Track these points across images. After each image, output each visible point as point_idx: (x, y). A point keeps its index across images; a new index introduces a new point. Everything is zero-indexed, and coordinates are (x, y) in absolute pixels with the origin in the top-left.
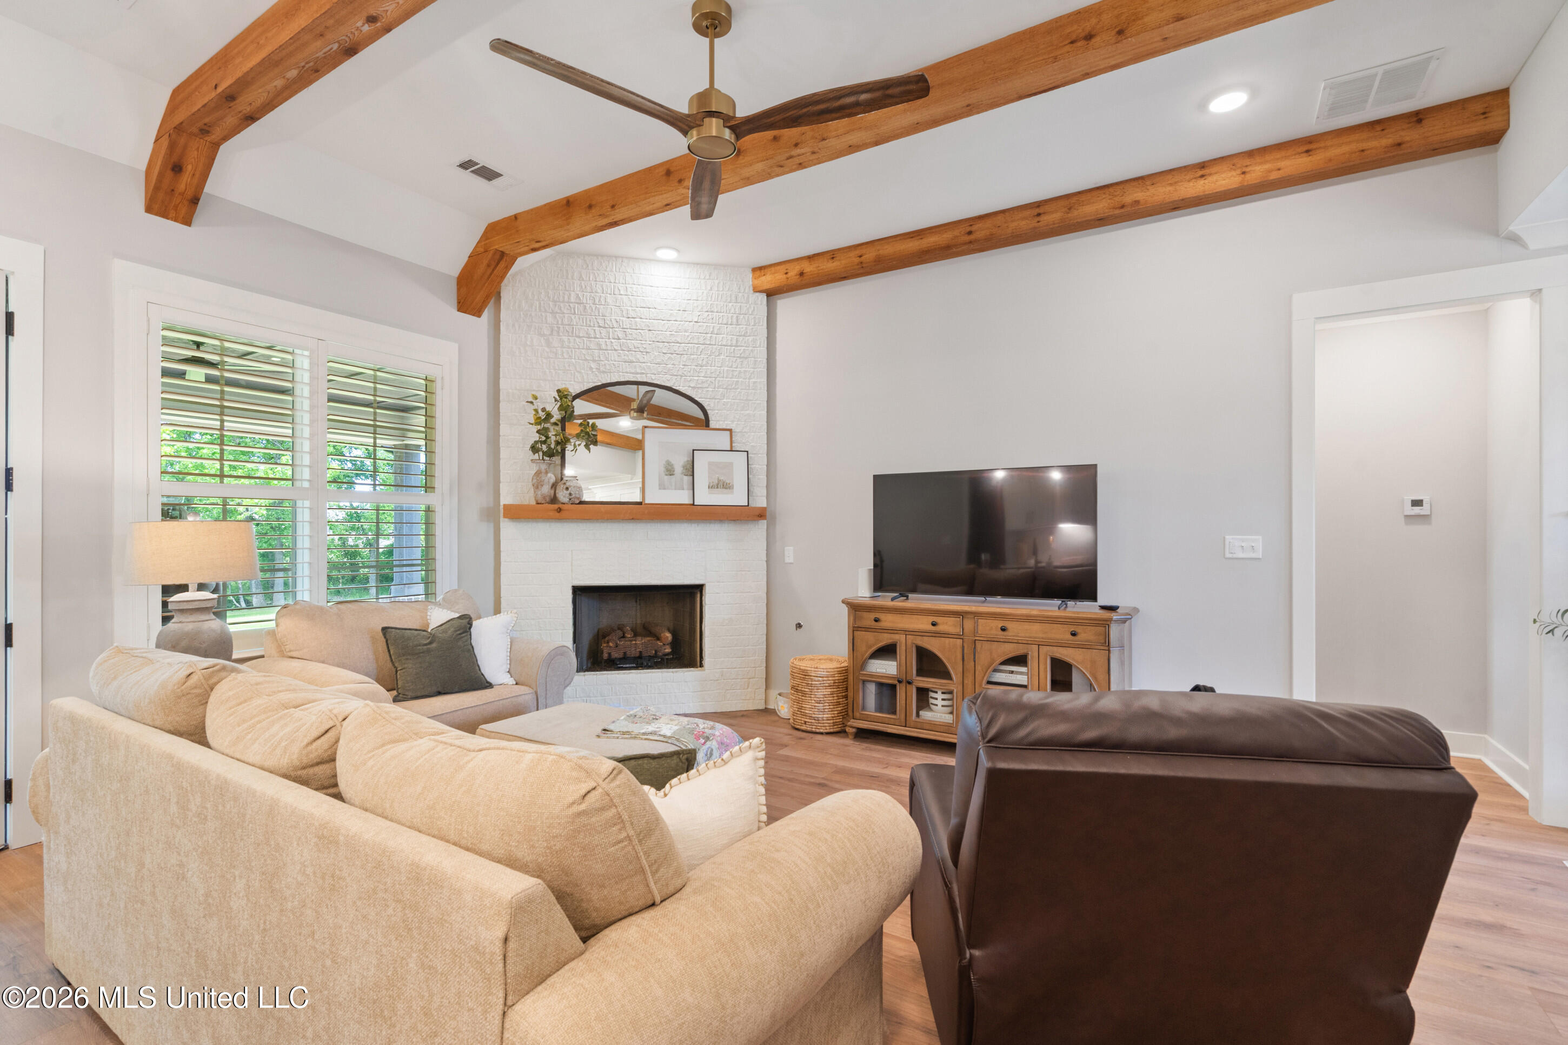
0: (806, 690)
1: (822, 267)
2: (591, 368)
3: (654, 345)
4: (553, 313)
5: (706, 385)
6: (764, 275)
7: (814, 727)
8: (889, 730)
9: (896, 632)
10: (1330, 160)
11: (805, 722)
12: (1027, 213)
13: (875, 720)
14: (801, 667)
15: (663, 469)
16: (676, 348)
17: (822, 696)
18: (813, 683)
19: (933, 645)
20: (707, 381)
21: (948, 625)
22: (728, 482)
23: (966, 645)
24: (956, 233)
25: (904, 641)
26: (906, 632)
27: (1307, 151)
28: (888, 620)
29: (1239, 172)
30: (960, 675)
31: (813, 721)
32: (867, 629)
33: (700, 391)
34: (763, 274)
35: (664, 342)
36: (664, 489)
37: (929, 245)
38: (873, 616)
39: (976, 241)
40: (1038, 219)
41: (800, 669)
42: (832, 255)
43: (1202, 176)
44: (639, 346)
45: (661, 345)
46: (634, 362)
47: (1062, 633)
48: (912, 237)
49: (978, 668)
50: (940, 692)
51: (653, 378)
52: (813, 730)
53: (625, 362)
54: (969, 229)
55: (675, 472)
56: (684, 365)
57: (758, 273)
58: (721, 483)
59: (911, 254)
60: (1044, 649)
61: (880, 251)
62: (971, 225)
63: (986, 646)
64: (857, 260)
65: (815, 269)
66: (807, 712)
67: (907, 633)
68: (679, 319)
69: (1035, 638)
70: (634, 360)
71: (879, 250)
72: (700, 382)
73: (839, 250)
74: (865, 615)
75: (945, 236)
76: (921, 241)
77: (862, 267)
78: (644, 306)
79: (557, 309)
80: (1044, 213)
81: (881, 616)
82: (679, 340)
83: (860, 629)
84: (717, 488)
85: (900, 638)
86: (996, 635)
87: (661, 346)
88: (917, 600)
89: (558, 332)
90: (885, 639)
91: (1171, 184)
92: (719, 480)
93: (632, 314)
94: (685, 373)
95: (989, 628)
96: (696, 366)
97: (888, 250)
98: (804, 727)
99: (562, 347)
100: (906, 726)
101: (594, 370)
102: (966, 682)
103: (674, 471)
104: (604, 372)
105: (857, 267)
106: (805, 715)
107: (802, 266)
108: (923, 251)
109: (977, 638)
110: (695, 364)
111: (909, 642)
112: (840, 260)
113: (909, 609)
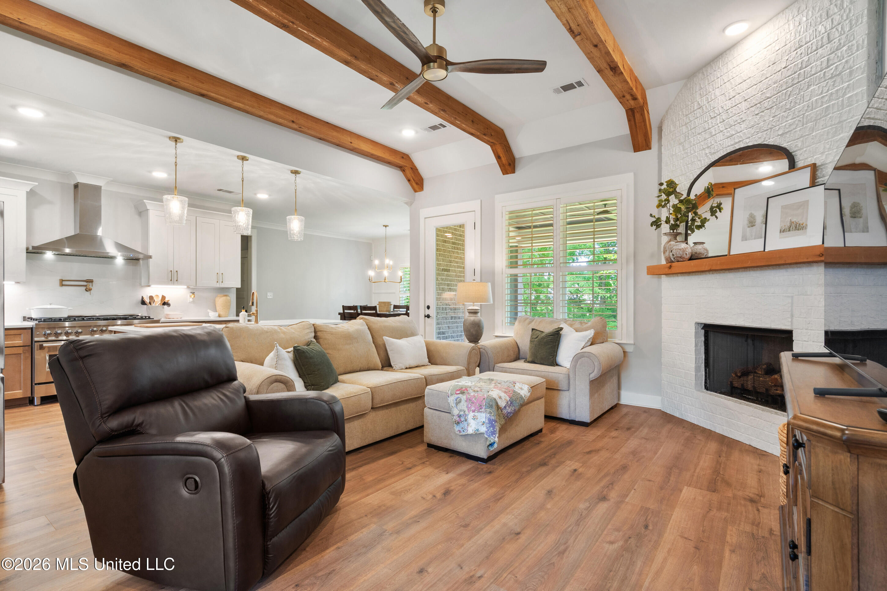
2: (706, 154)
3: (748, 112)
5: (794, 127)
15: (746, 222)
16: (766, 105)
20: (794, 122)
22: (801, 222)
33: (788, 135)
35: (756, 104)
36: (746, 240)
44: (737, 118)
45: (754, 108)
46: (734, 135)
51: (748, 142)
53: (727, 138)
56: (773, 117)
58: (793, 225)
68: (769, 75)
70: (734, 133)
72: (787, 126)
78: (742, 81)
82: (768, 95)
84: (789, 230)
92: (791, 223)
93: (732, 94)
96: (784, 112)
103: (755, 222)
110: (783, 110)
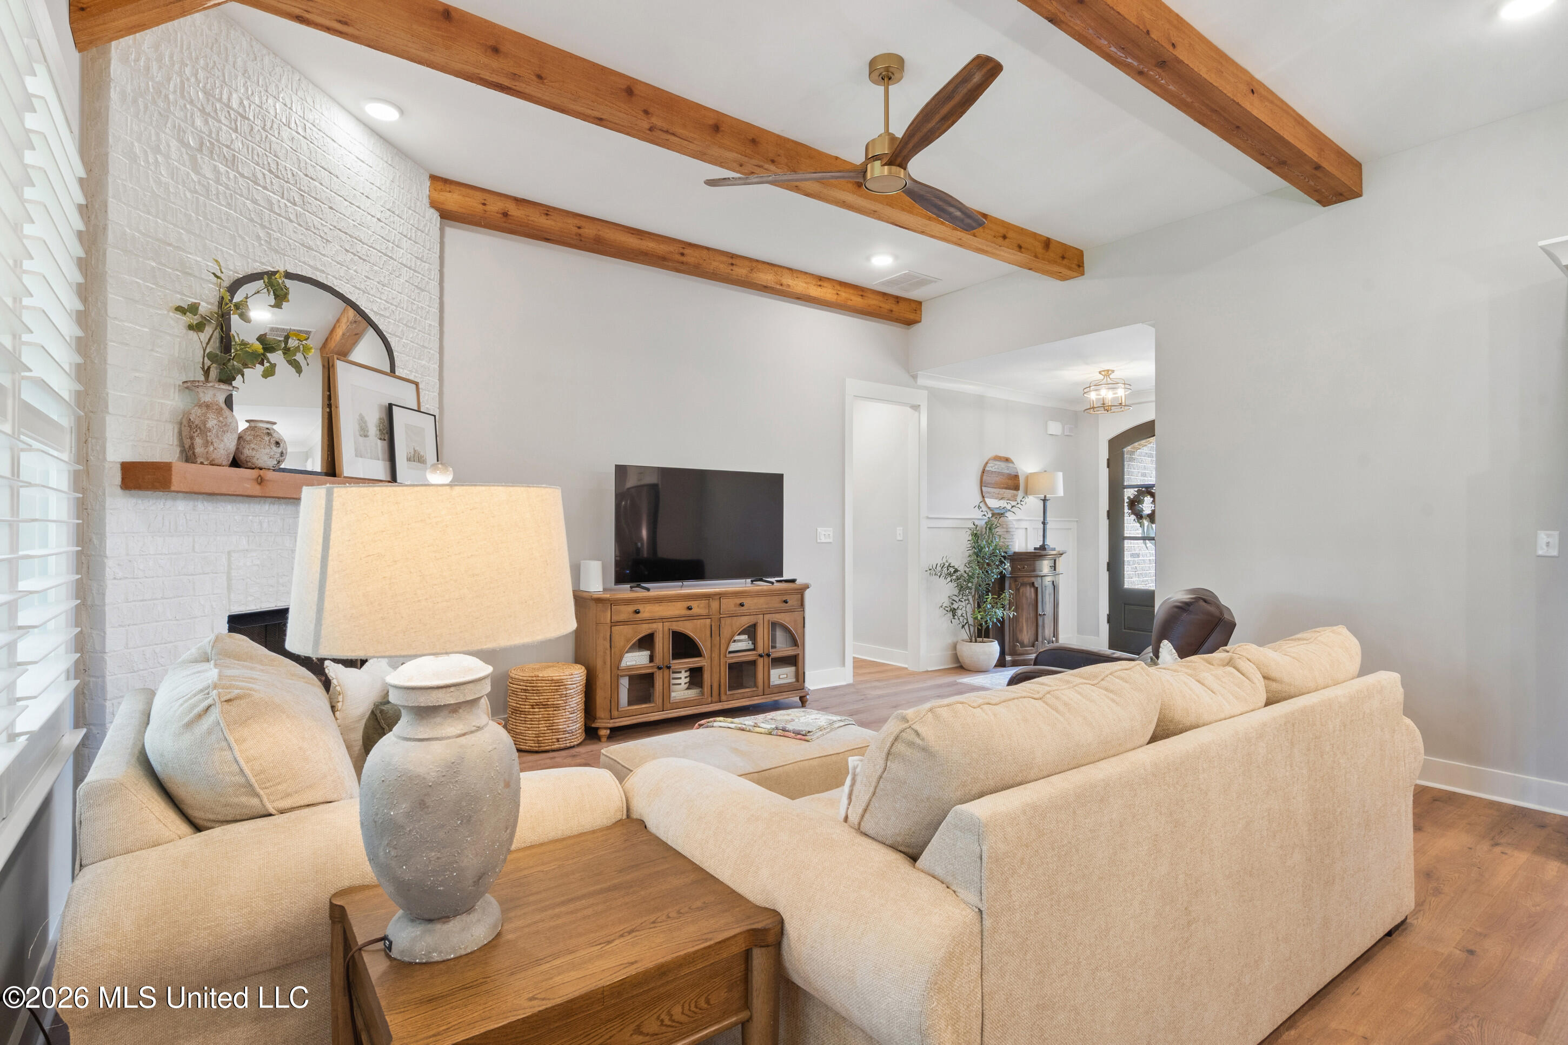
0: (560, 702)
1: (532, 219)
2: (258, 238)
3: (335, 233)
4: (203, 111)
6: (450, 192)
7: (568, 741)
8: (652, 719)
9: (654, 621)
10: (869, 306)
11: (558, 739)
12: (724, 259)
13: (634, 714)
14: (554, 678)
15: (357, 426)
16: (358, 248)
17: (576, 705)
18: (568, 692)
19: (687, 628)
21: (698, 608)
22: (422, 454)
23: (713, 624)
24: (671, 249)
25: (661, 629)
26: (662, 619)
27: (862, 296)
28: (648, 611)
29: (835, 292)
30: (709, 651)
31: (567, 735)
32: (624, 623)
34: (448, 189)
35: (346, 233)
36: (361, 456)
37: (647, 249)
38: (631, 608)
39: (686, 264)
40: (731, 267)
41: (552, 680)
42: (548, 211)
43: (820, 286)
44: (320, 227)
45: (343, 236)
46: (313, 250)
47: (776, 603)
48: (632, 234)
49: (723, 641)
50: (683, 672)
51: (336, 284)
52: (568, 745)
53: (303, 245)
54: (682, 251)
55: (369, 433)
56: (367, 277)
57: (440, 185)
58: (417, 455)
59: (631, 249)
60: (767, 617)
61: (600, 233)
62: (684, 248)
63: (728, 620)
64: (575, 230)
65: (524, 216)
66: (561, 727)
67: (664, 620)
68: (362, 208)
69: (761, 609)
70: (314, 247)
71: (599, 230)
73: (555, 209)
74: (623, 608)
75: (662, 246)
76: (640, 241)
77: (581, 240)
78: (326, 167)
79: (208, 109)
80: (736, 265)
81: (640, 607)
82: (362, 238)
83: (619, 624)
84: (414, 461)
85: (658, 627)
86: (735, 610)
87: (343, 238)
88: (658, 589)
89: (212, 153)
90: (644, 630)
91: (806, 283)
92: (415, 451)
93: (311, 172)
94: (368, 288)
95: (729, 605)
97: (609, 235)
98: (556, 746)
99: (217, 181)
100: (663, 711)
101: (263, 242)
102: (713, 655)
104: (276, 251)
105: (575, 237)
106: (558, 731)
107: (507, 205)
108: (642, 252)
109: (721, 616)
110: (377, 280)
111: (666, 629)
112: (555, 221)
113: (664, 598)
